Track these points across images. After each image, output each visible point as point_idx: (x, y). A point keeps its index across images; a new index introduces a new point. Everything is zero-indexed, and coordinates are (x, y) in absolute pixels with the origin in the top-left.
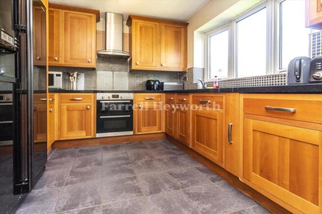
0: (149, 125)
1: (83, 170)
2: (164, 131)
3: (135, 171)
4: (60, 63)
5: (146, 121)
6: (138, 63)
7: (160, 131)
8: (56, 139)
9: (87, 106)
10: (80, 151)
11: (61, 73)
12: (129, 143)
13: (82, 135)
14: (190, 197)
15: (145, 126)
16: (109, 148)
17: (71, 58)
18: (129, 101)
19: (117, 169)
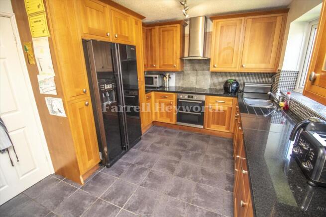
0: (218, 124)
1: (157, 145)
2: (232, 132)
3: (182, 158)
4: (157, 68)
5: (215, 121)
6: (215, 66)
7: (228, 131)
8: (154, 120)
9: (171, 102)
10: (166, 131)
11: (157, 76)
12: (199, 134)
13: (168, 121)
14: (197, 189)
15: (214, 124)
16: (183, 134)
17: (164, 65)
18: (201, 102)
19: (174, 152)
